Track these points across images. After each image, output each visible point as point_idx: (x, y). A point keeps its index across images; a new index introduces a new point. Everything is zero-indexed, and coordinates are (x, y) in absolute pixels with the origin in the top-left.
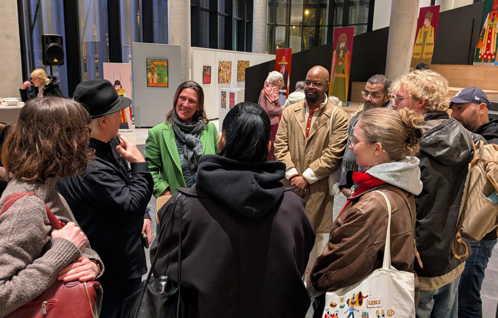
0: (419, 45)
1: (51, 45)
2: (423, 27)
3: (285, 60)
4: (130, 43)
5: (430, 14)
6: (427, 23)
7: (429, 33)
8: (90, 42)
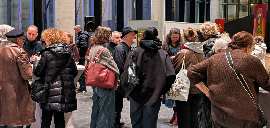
1: (89, 22)
3: (220, 26)
4: (128, 20)
8: (106, 21)
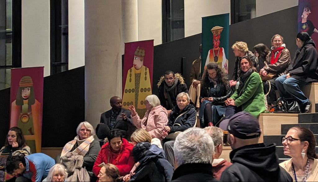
0: (130, 91)
2: (133, 68)
5: (141, 51)
6: (138, 62)
7: (143, 76)
